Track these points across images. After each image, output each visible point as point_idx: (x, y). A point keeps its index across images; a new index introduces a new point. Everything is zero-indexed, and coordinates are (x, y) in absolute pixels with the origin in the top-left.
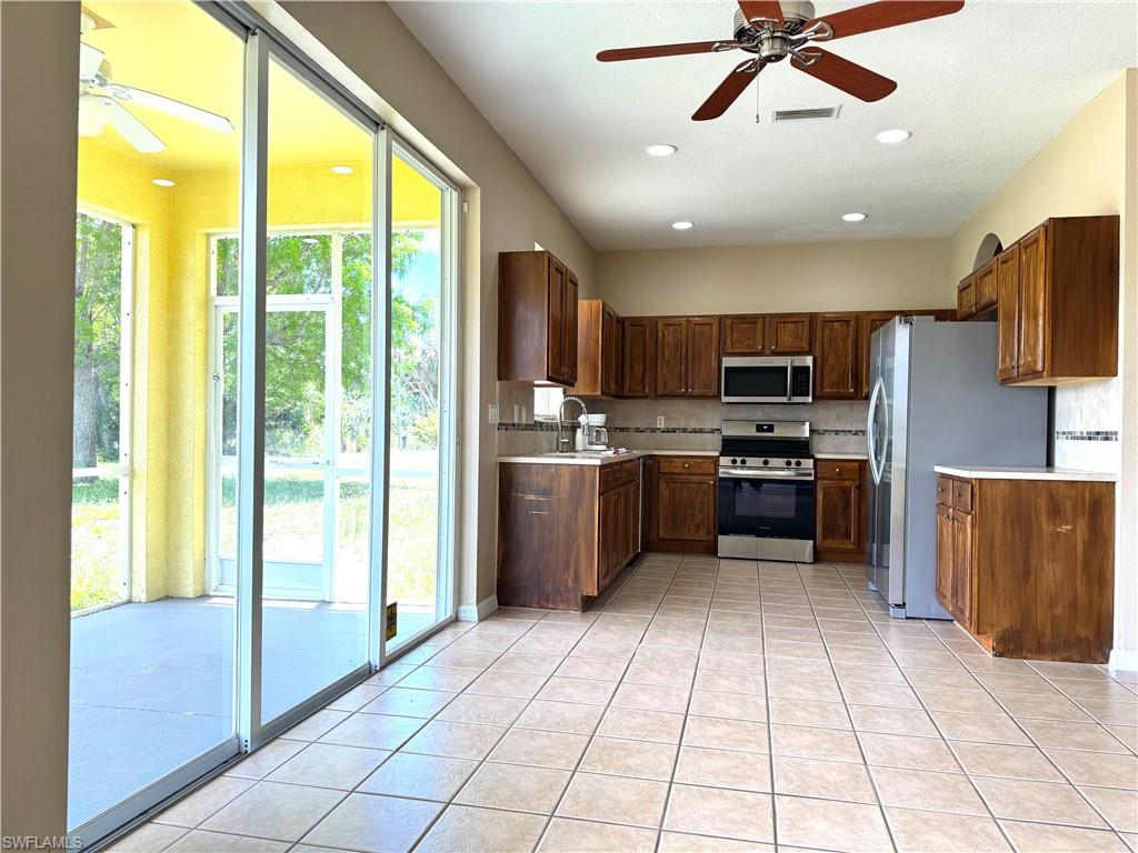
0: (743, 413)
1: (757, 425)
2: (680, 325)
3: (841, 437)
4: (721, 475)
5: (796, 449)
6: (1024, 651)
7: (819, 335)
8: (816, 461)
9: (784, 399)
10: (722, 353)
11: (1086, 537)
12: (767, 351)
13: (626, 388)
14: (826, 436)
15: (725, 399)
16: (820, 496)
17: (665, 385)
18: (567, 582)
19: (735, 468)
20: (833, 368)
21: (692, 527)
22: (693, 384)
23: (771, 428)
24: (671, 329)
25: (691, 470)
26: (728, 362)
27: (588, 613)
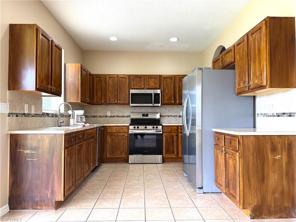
0: (138, 110)
1: (143, 114)
2: (115, 78)
3: (170, 118)
4: (130, 133)
5: (156, 122)
6: (263, 215)
7: (162, 82)
8: (163, 126)
9: (151, 105)
10: (130, 88)
11: (287, 161)
12: (145, 88)
13: (95, 101)
14: (165, 118)
15: (131, 105)
16: (164, 139)
17: (109, 100)
18: (47, 195)
19: (135, 130)
20: (167, 94)
21: (119, 152)
22: (120, 100)
23: (147, 115)
24: (111, 79)
25: (119, 131)
26: (132, 91)
27: (59, 210)
